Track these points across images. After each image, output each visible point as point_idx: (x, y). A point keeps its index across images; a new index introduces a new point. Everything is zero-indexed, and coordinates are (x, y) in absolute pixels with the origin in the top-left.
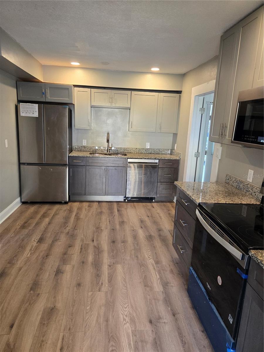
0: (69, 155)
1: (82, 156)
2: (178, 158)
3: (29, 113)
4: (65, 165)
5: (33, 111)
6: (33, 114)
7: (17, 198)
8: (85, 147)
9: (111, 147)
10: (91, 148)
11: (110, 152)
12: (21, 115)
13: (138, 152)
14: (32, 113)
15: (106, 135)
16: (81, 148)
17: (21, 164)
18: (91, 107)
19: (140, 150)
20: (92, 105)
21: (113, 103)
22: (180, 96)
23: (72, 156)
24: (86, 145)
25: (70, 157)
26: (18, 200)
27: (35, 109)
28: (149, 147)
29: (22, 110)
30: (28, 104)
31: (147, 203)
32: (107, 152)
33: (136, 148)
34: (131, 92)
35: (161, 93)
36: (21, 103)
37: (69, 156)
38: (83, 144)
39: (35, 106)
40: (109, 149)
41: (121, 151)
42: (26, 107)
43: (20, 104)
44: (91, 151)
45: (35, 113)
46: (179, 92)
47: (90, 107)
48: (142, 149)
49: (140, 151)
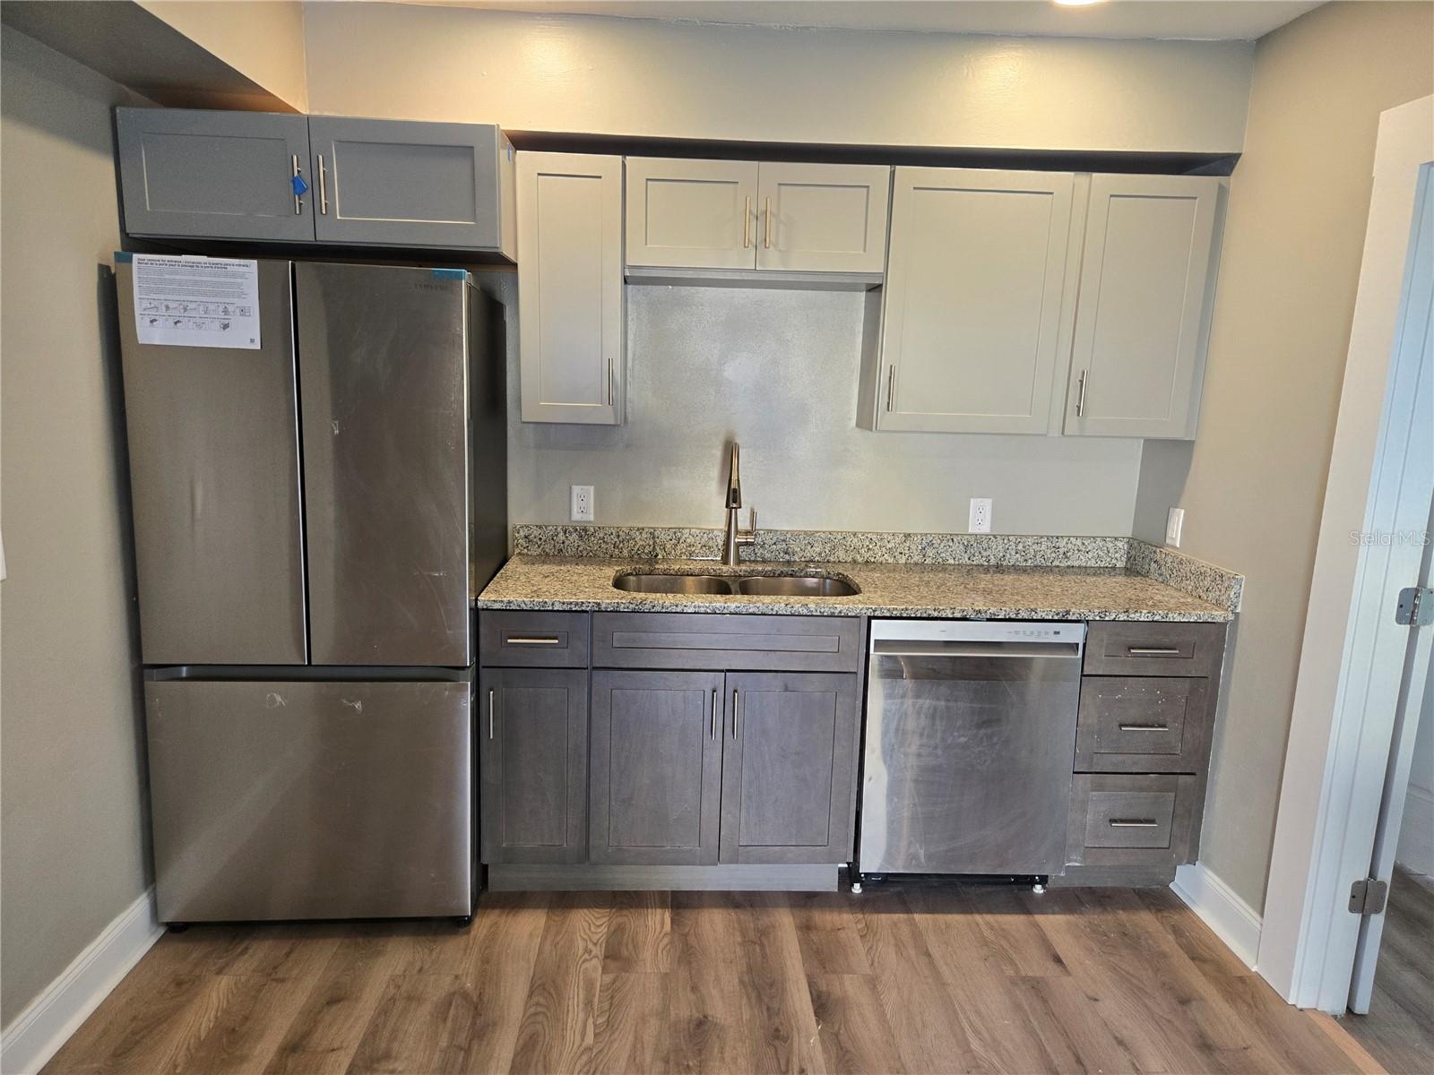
0: (480, 604)
1: (566, 607)
2: (1219, 615)
3: (199, 326)
4: (448, 673)
5: (226, 311)
6: (226, 327)
7: (132, 899)
8: (585, 530)
9: (747, 533)
10: (623, 538)
11: (739, 561)
12: (141, 340)
13: (916, 558)
14: (217, 324)
15: (718, 453)
16: (561, 537)
17: (146, 671)
18: (626, 281)
19: (931, 544)
20: (628, 263)
21: (772, 248)
22: (1222, 193)
23: (497, 606)
24: (592, 518)
25: (482, 614)
26: (140, 907)
27: (242, 295)
28: (985, 528)
29: (146, 304)
30: (185, 258)
31: (1000, 913)
32: (725, 560)
33: (907, 536)
34: (893, 174)
35: (1095, 175)
36: (136, 257)
37: (476, 612)
38: (576, 516)
39: (234, 275)
40: (738, 545)
41: (809, 553)
42: (172, 282)
43: (130, 260)
44: (625, 553)
45: (235, 320)
46: (1218, 165)
47: (619, 281)
48: (942, 537)
49: (930, 552)
